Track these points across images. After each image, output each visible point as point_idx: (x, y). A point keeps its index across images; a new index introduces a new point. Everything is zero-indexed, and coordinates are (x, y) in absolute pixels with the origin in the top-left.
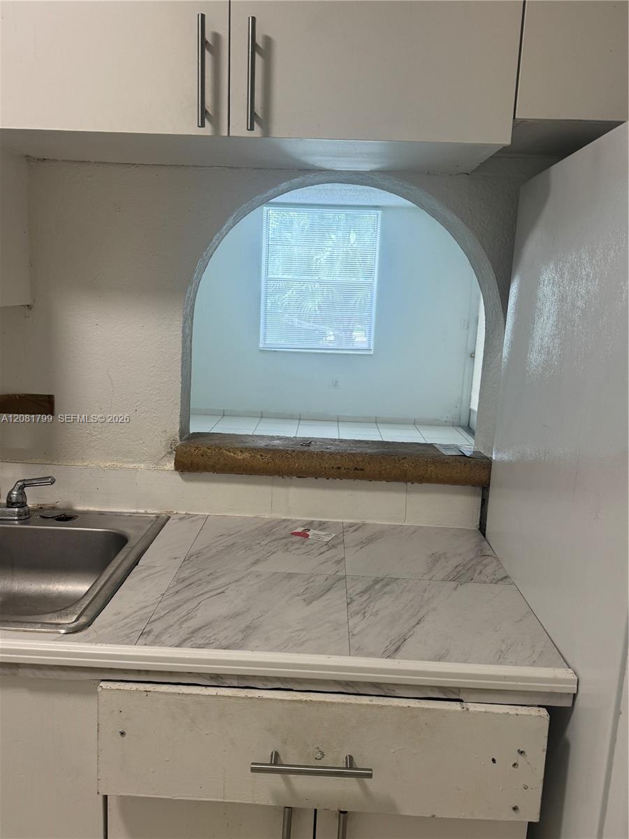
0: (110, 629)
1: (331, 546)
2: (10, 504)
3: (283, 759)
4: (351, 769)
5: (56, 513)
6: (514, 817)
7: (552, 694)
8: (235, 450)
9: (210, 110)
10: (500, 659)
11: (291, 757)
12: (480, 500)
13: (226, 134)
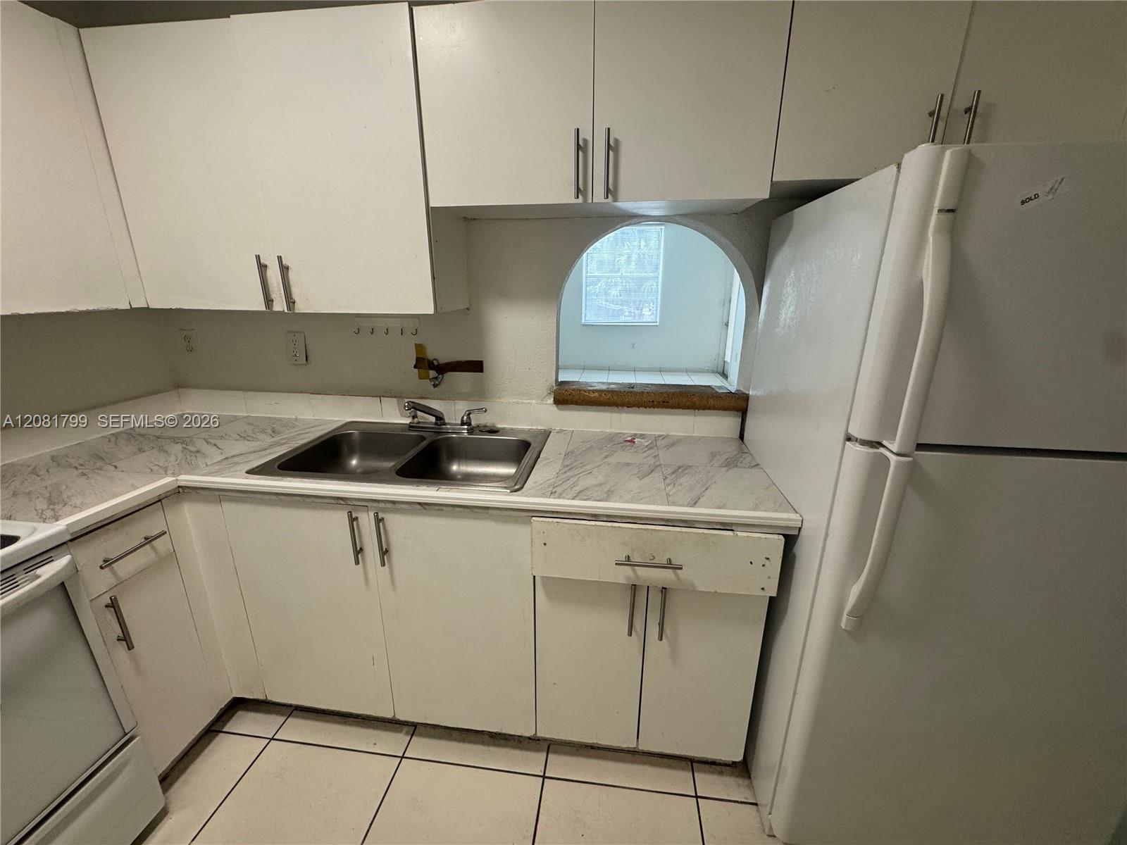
0: (534, 490)
1: (650, 448)
2: (463, 424)
3: (632, 559)
4: (669, 565)
5: (488, 429)
6: (762, 593)
7: (787, 528)
8: (589, 391)
9: (582, 189)
10: (756, 508)
11: (636, 558)
12: (740, 420)
13: (591, 201)
